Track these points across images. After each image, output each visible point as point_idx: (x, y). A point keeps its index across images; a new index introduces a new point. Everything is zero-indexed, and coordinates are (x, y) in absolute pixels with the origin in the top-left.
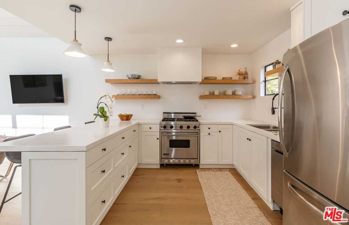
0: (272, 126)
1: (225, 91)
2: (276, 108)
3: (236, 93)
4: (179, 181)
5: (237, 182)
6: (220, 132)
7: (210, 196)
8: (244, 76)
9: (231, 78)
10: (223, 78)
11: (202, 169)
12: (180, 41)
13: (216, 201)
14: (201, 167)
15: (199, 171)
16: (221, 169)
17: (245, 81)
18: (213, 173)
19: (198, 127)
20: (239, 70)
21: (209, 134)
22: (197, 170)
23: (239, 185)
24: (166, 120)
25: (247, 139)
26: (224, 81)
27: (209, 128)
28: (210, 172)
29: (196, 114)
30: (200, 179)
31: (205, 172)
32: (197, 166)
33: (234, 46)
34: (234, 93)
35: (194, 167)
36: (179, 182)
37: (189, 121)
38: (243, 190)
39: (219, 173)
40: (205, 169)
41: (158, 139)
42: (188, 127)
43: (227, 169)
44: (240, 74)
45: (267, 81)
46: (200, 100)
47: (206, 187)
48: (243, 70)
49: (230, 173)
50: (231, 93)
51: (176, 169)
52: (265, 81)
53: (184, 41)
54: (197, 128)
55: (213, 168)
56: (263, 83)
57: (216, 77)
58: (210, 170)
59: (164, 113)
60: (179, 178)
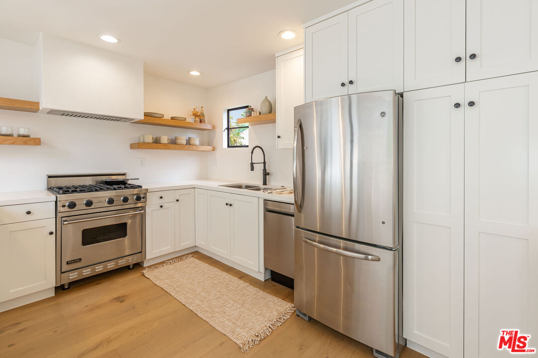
0: (244, 186)
1: (175, 137)
2: (254, 163)
3: (192, 142)
4: (120, 299)
5: (211, 267)
6: (178, 200)
7: (189, 298)
8: (200, 117)
9: (185, 119)
10: (172, 118)
11: (149, 267)
12: (109, 39)
13: (201, 301)
14: (145, 265)
15: (148, 271)
16: (180, 258)
17: (203, 126)
18: (171, 267)
19: (144, 198)
20: (195, 109)
21: (161, 207)
22: (144, 271)
23: (216, 269)
24: (72, 191)
25: (227, 204)
26: (173, 123)
27: (161, 198)
28: (166, 266)
29: (127, 175)
30: (157, 283)
31: (157, 270)
32: (138, 266)
33: (195, 73)
34: (189, 142)
35: (133, 268)
36: (122, 301)
37: (120, 188)
38: (225, 274)
39: (179, 265)
40: (155, 266)
41: (51, 233)
42: (126, 200)
43: (188, 254)
44: (195, 115)
45: (231, 129)
46: (132, 150)
47: (175, 289)
48: (199, 110)
49: (196, 259)
50: (184, 142)
51: (97, 284)
52: (228, 129)
53: (120, 41)
54: (142, 200)
55: (168, 260)
56: (226, 131)
57: (163, 115)
58: (165, 265)
59: (50, 177)
60: (116, 297)
